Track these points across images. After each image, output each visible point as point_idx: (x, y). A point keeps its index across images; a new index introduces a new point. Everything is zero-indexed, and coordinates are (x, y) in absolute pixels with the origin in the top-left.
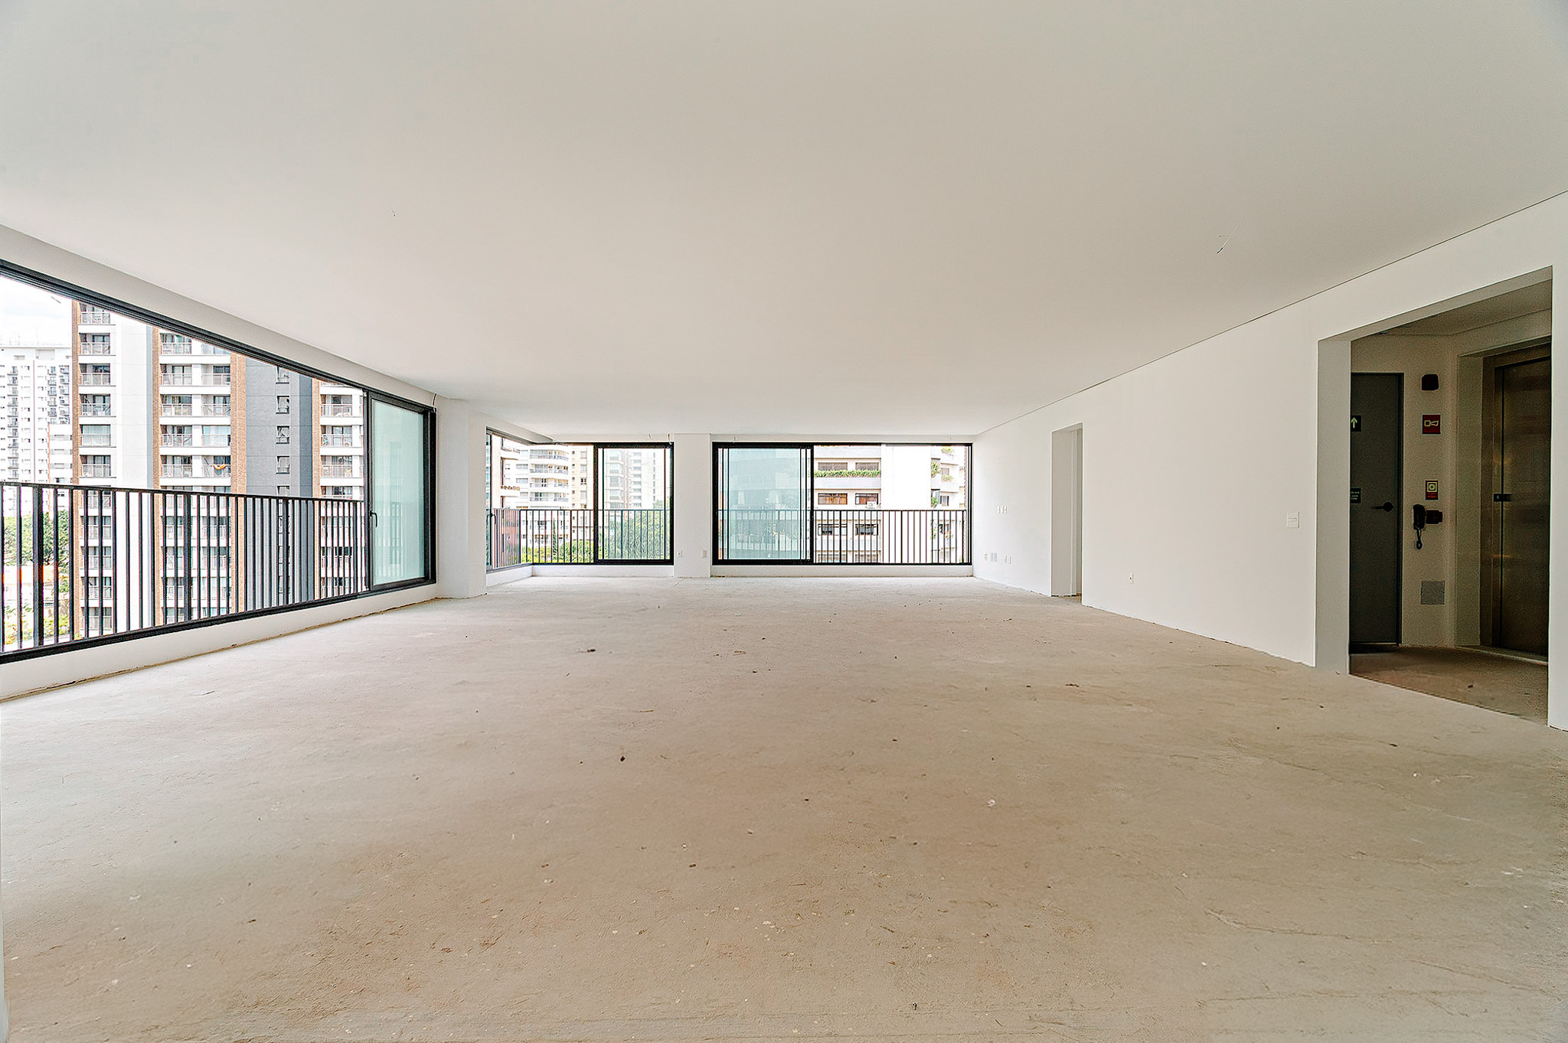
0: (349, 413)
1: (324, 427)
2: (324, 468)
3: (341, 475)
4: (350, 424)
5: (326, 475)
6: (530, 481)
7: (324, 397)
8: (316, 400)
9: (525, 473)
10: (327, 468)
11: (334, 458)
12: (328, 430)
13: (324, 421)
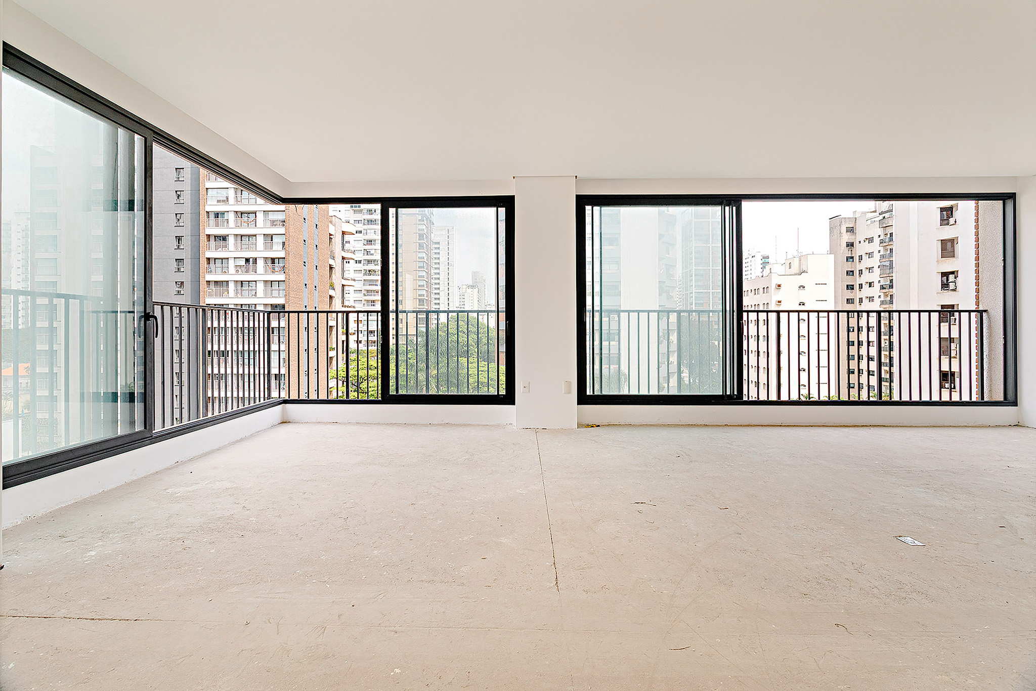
0: (227, 249)
1: (208, 259)
2: (209, 290)
3: (221, 295)
4: (228, 257)
5: (210, 295)
6: (363, 302)
7: (208, 236)
8: (203, 238)
9: (360, 296)
10: (211, 291)
11: (216, 282)
12: (212, 262)
13: (209, 254)
